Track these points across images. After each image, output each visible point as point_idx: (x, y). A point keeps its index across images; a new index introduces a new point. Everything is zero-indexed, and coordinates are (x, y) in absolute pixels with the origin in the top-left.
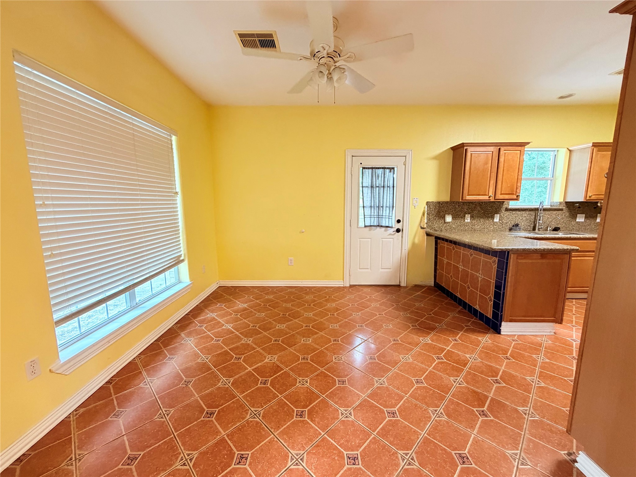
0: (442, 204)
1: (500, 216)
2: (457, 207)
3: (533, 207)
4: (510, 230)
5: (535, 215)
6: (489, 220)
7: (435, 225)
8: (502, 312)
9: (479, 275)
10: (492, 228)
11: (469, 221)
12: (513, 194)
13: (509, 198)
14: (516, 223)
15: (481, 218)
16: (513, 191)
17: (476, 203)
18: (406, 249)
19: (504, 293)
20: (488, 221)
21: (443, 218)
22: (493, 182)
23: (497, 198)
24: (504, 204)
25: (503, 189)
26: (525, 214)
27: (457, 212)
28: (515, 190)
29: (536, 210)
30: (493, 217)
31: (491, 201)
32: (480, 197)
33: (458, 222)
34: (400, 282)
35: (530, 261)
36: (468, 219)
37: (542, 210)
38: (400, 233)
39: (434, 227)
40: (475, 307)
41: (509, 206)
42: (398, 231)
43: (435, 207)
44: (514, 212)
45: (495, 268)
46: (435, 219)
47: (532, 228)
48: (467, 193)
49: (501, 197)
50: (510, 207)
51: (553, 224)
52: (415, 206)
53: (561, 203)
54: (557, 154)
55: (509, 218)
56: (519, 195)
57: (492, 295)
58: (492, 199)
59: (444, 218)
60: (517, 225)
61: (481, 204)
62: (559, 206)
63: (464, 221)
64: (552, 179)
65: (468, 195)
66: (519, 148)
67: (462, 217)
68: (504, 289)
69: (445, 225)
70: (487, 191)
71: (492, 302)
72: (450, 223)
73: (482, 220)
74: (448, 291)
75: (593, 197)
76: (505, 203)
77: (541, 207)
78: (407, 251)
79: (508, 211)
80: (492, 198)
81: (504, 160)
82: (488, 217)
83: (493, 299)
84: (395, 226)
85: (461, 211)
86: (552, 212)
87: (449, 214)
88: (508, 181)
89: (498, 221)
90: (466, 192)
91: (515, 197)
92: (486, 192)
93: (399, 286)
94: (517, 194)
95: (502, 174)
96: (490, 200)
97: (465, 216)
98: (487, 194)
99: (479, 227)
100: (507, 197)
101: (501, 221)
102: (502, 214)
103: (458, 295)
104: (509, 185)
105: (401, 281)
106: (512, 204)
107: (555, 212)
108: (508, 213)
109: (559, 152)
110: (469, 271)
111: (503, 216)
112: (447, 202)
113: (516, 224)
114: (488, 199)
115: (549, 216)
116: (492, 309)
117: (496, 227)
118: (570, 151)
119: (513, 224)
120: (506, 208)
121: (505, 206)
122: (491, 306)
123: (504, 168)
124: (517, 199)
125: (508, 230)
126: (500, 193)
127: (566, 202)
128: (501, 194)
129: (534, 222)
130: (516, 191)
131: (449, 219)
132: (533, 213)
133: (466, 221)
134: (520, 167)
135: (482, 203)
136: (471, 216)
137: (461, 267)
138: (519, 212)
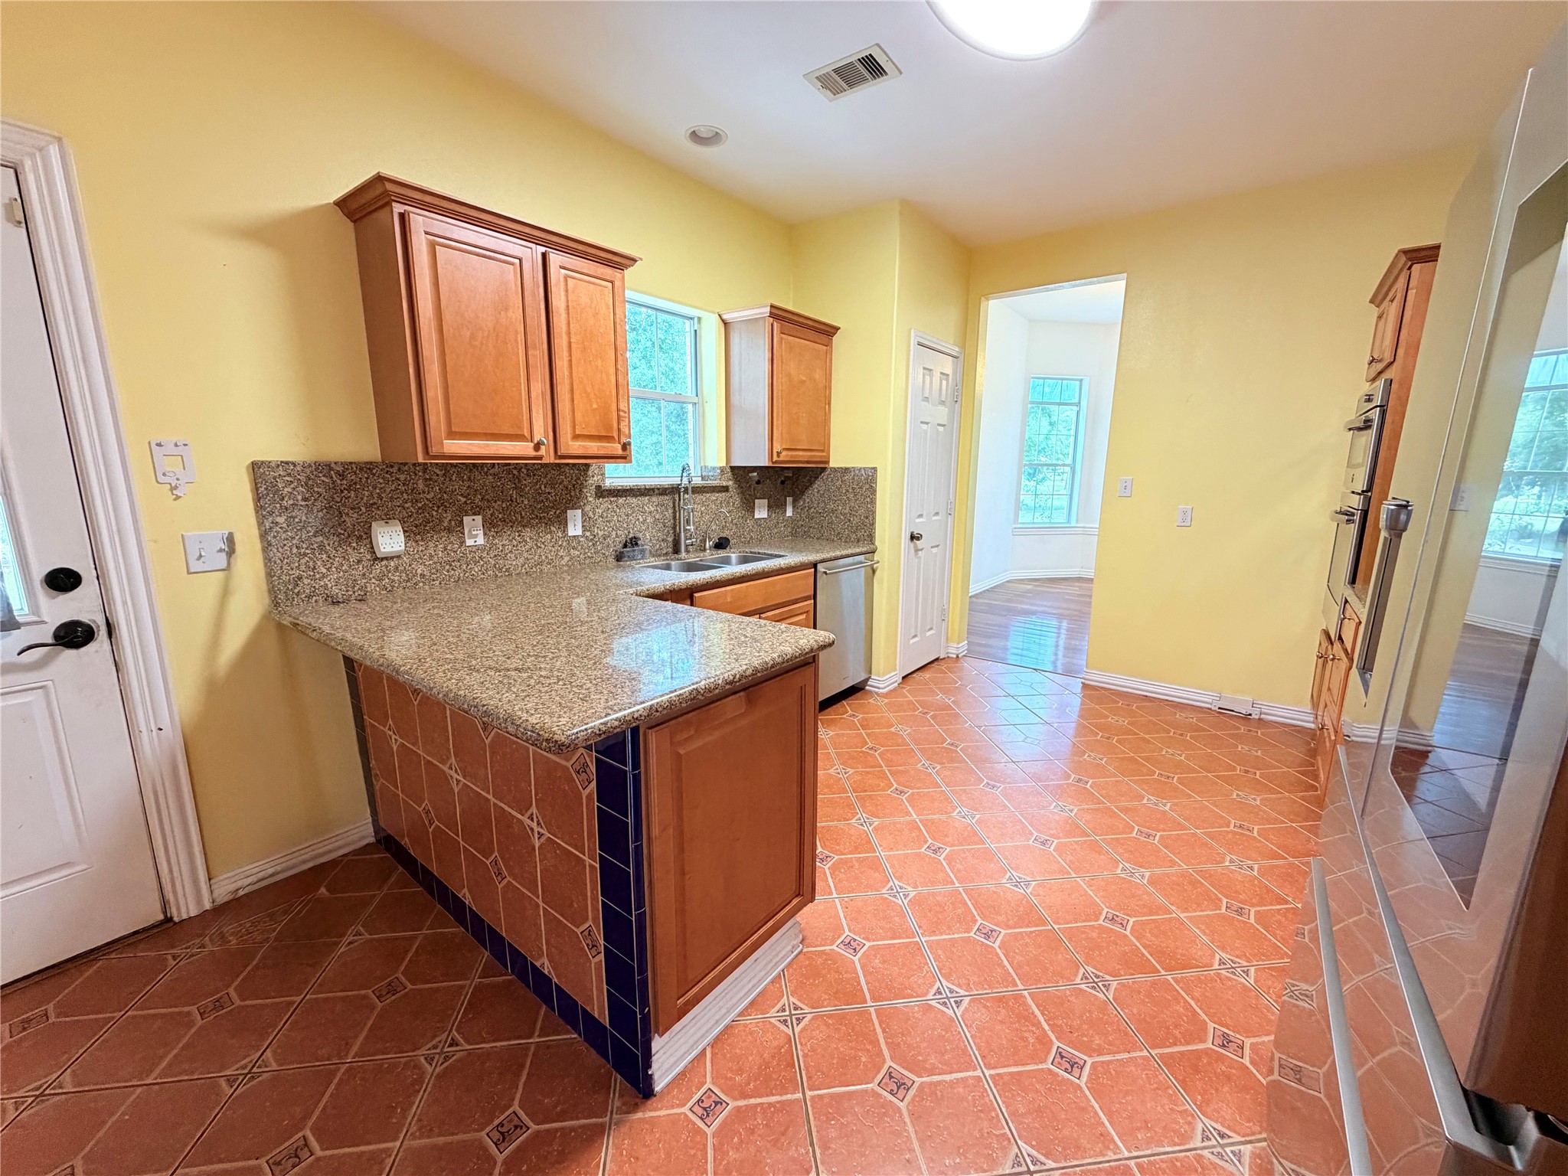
0: (342, 476)
1: (583, 515)
2: (421, 485)
3: (666, 482)
4: (619, 558)
5: (674, 506)
6: (551, 533)
7: (324, 576)
8: (644, 1003)
9: (529, 822)
10: (567, 559)
11: (481, 541)
12: (608, 438)
13: (602, 452)
14: (631, 536)
15: (524, 526)
16: (609, 427)
17: (496, 469)
18: (166, 723)
19: (641, 918)
20: (549, 536)
21: (360, 538)
22: (539, 386)
23: (562, 451)
24: (590, 473)
25: (578, 415)
26: (650, 504)
27: (423, 509)
28: (615, 425)
29: (674, 490)
30: (563, 523)
31: (544, 461)
32: (504, 447)
33: (436, 548)
34: (165, 905)
35: (716, 735)
36: (475, 534)
37: (690, 491)
38: (90, 648)
39: (325, 586)
40: (538, 964)
41: (603, 480)
42: (73, 636)
43: (309, 488)
44: (621, 500)
45: (589, 796)
46: (322, 547)
47: (670, 545)
48: (443, 426)
49: (576, 447)
50: (608, 483)
51: (713, 528)
52: (173, 488)
53: (722, 469)
54: (700, 328)
55: (608, 521)
56: (629, 444)
57: (595, 920)
58: (548, 456)
59: (365, 536)
60: (634, 542)
61: (515, 472)
62: (720, 479)
63: (463, 542)
64: (696, 400)
65: (452, 435)
66: (608, 272)
67: (449, 530)
68: (640, 904)
69: (378, 568)
70: (526, 425)
71: (602, 956)
72: (399, 557)
73: (528, 533)
74: (427, 872)
75: (784, 455)
76: (591, 469)
77: (685, 481)
78: (172, 736)
79: (604, 497)
80: (547, 451)
81: (568, 306)
82: (549, 522)
83: (602, 942)
84: (35, 609)
85: (442, 505)
86: (708, 495)
87: (387, 518)
88: (589, 390)
89: (579, 532)
90: (439, 422)
91: (617, 449)
92: (521, 428)
93: (165, 929)
94: (624, 440)
95: (566, 359)
96: (541, 458)
97: (461, 522)
98: (526, 433)
99: (522, 560)
100: (594, 447)
101: (588, 534)
102: (588, 508)
103: (466, 896)
104: (595, 406)
105: (170, 896)
106: (615, 475)
107: (714, 496)
108: (605, 503)
109: (703, 324)
110: (488, 800)
111: (591, 514)
112: (368, 467)
113: (631, 539)
114: (533, 453)
115: (703, 509)
116: (605, 987)
117: (577, 553)
118: (726, 323)
119: (623, 539)
120: (598, 487)
121: (593, 481)
122: (598, 969)
123: (570, 337)
124: (624, 457)
125: (611, 559)
126: (569, 436)
127: (733, 468)
128: (576, 437)
129: (674, 528)
130: (619, 430)
131: (390, 539)
132: (666, 499)
133: (469, 542)
134: (618, 343)
135: (520, 471)
136: (484, 521)
137: (455, 776)
138: (634, 500)
